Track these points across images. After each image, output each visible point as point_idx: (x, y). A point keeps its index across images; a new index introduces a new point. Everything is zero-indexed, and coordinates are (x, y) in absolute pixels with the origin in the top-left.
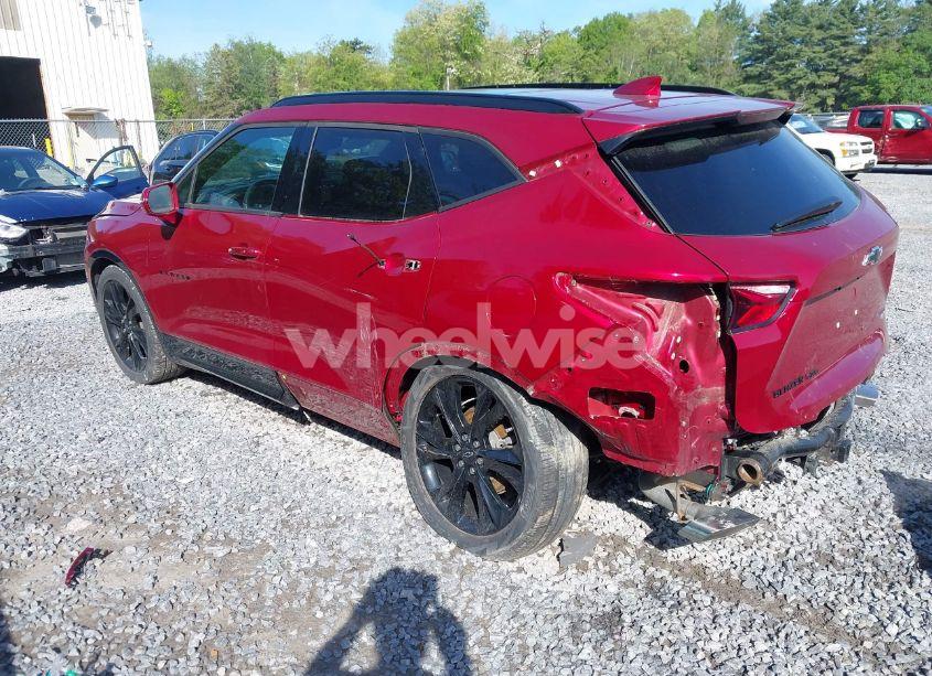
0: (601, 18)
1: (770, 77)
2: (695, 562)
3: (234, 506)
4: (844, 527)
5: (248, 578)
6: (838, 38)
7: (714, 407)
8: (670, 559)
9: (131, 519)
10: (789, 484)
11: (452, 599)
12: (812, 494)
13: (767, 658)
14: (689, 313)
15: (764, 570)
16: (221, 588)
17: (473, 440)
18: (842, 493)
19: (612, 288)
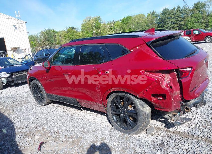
0: (126, 17)
1: (164, 26)
2: (176, 131)
3: (71, 130)
4: (207, 120)
5: (79, 145)
6: (177, 16)
7: (178, 95)
8: (171, 131)
9: (49, 135)
10: (192, 112)
11: (126, 144)
12: (198, 113)
13: (198, 149)
14: (171, 76)
15: (192, 130)
16: (74, 148)
17: (125, 109)
18: (204, 113)
19: (153, 72)
